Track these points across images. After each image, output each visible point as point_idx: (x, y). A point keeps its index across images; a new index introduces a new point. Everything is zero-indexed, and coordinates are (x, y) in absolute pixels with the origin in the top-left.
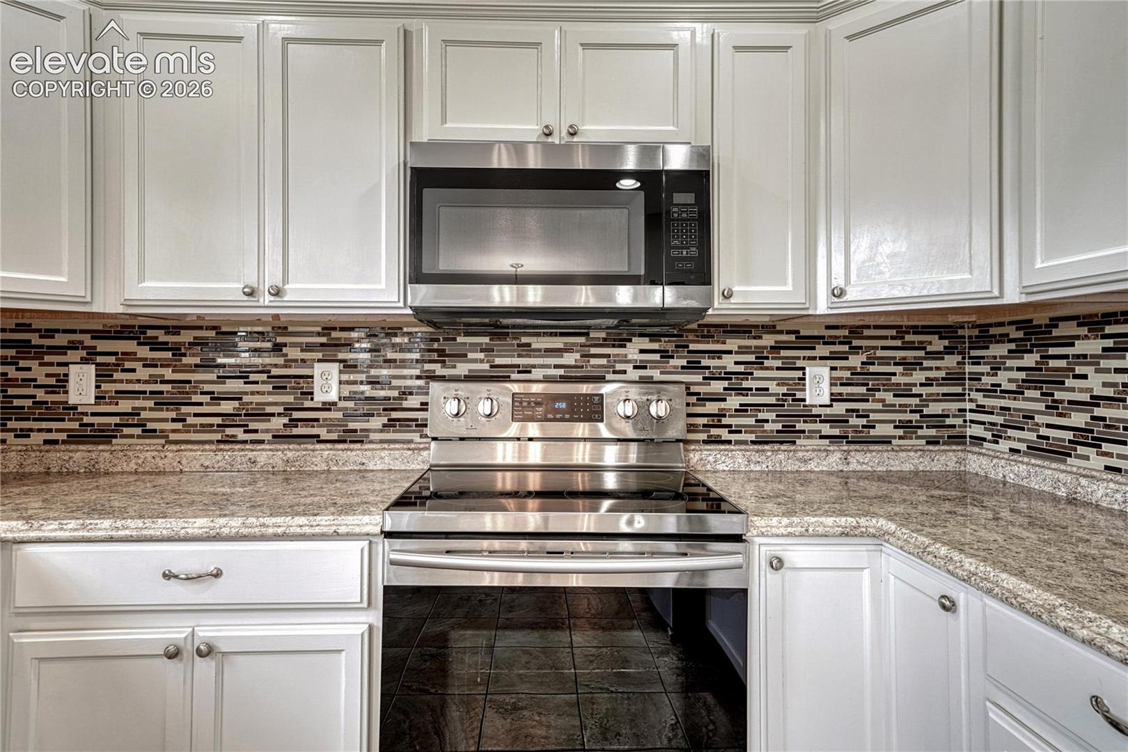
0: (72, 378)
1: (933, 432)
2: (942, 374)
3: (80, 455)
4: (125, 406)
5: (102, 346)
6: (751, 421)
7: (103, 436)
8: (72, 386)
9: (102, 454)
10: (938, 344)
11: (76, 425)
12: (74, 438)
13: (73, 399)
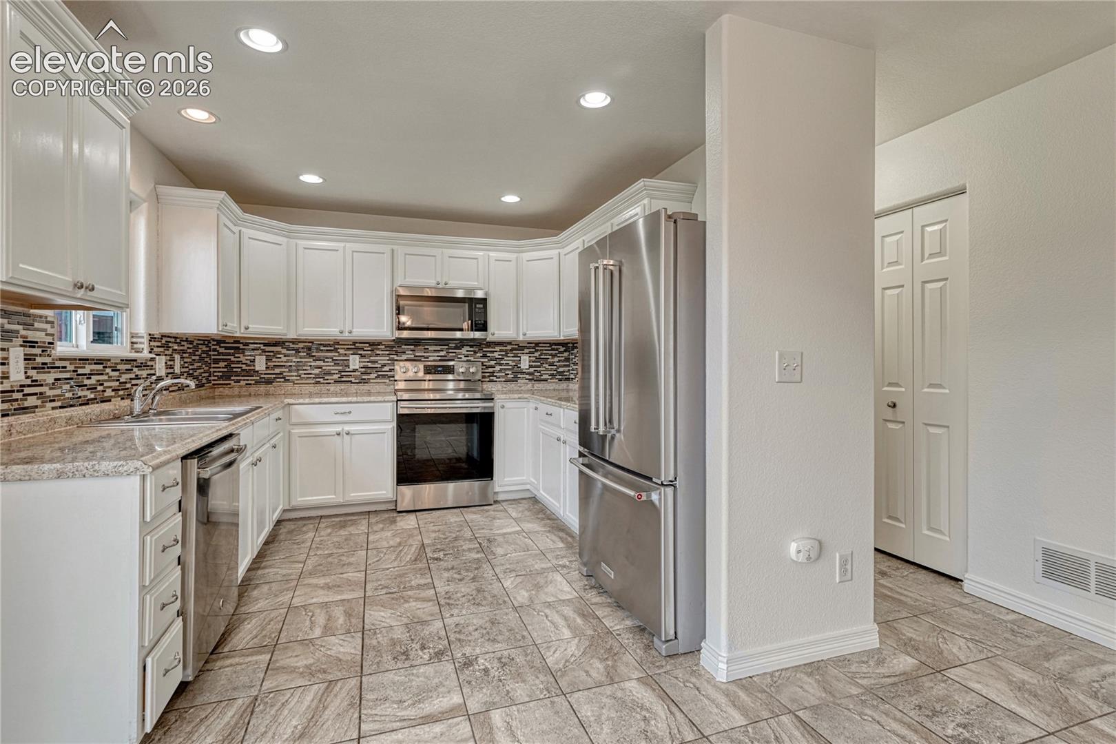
0: (256, 361)
1: (560, 377)
2: (563, 358)
3: (262, 388)
4: (277, 371)
5: (268, 349)
6: (504, 374)
7: (269, 382)
8: (257, 363)
9: (270, 388)
10: (562, 349)
11: (258, 378)
12: (257, 382)
13: (257, 369)
